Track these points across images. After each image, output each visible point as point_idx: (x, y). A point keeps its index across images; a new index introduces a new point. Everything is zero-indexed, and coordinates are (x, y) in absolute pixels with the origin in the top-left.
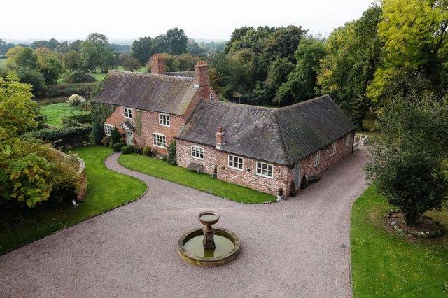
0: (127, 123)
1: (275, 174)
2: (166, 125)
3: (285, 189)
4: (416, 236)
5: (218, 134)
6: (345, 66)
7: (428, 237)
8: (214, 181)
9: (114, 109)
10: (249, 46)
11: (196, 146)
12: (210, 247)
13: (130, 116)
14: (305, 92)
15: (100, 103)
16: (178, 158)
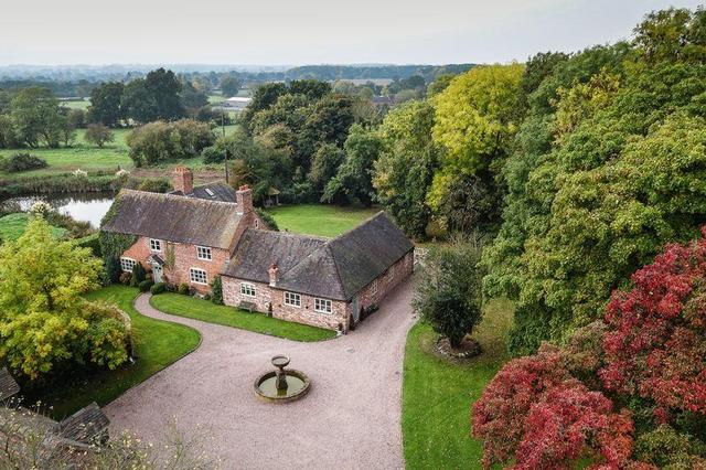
0: (155, 257)
1: (334, 310)
2: (206, 259)
3: (344, 324)
4: (457, 357)
5: (271, 270)
6: (403, 167)
7: (467, 357)
8: (269, 320)
9: (136, 240)
10: (282, 119)
11: (245, 283)
12: (282, 387)
13: (158, 248)
14: (360, 188)
15: (115, 233)
16: (225, 296)
